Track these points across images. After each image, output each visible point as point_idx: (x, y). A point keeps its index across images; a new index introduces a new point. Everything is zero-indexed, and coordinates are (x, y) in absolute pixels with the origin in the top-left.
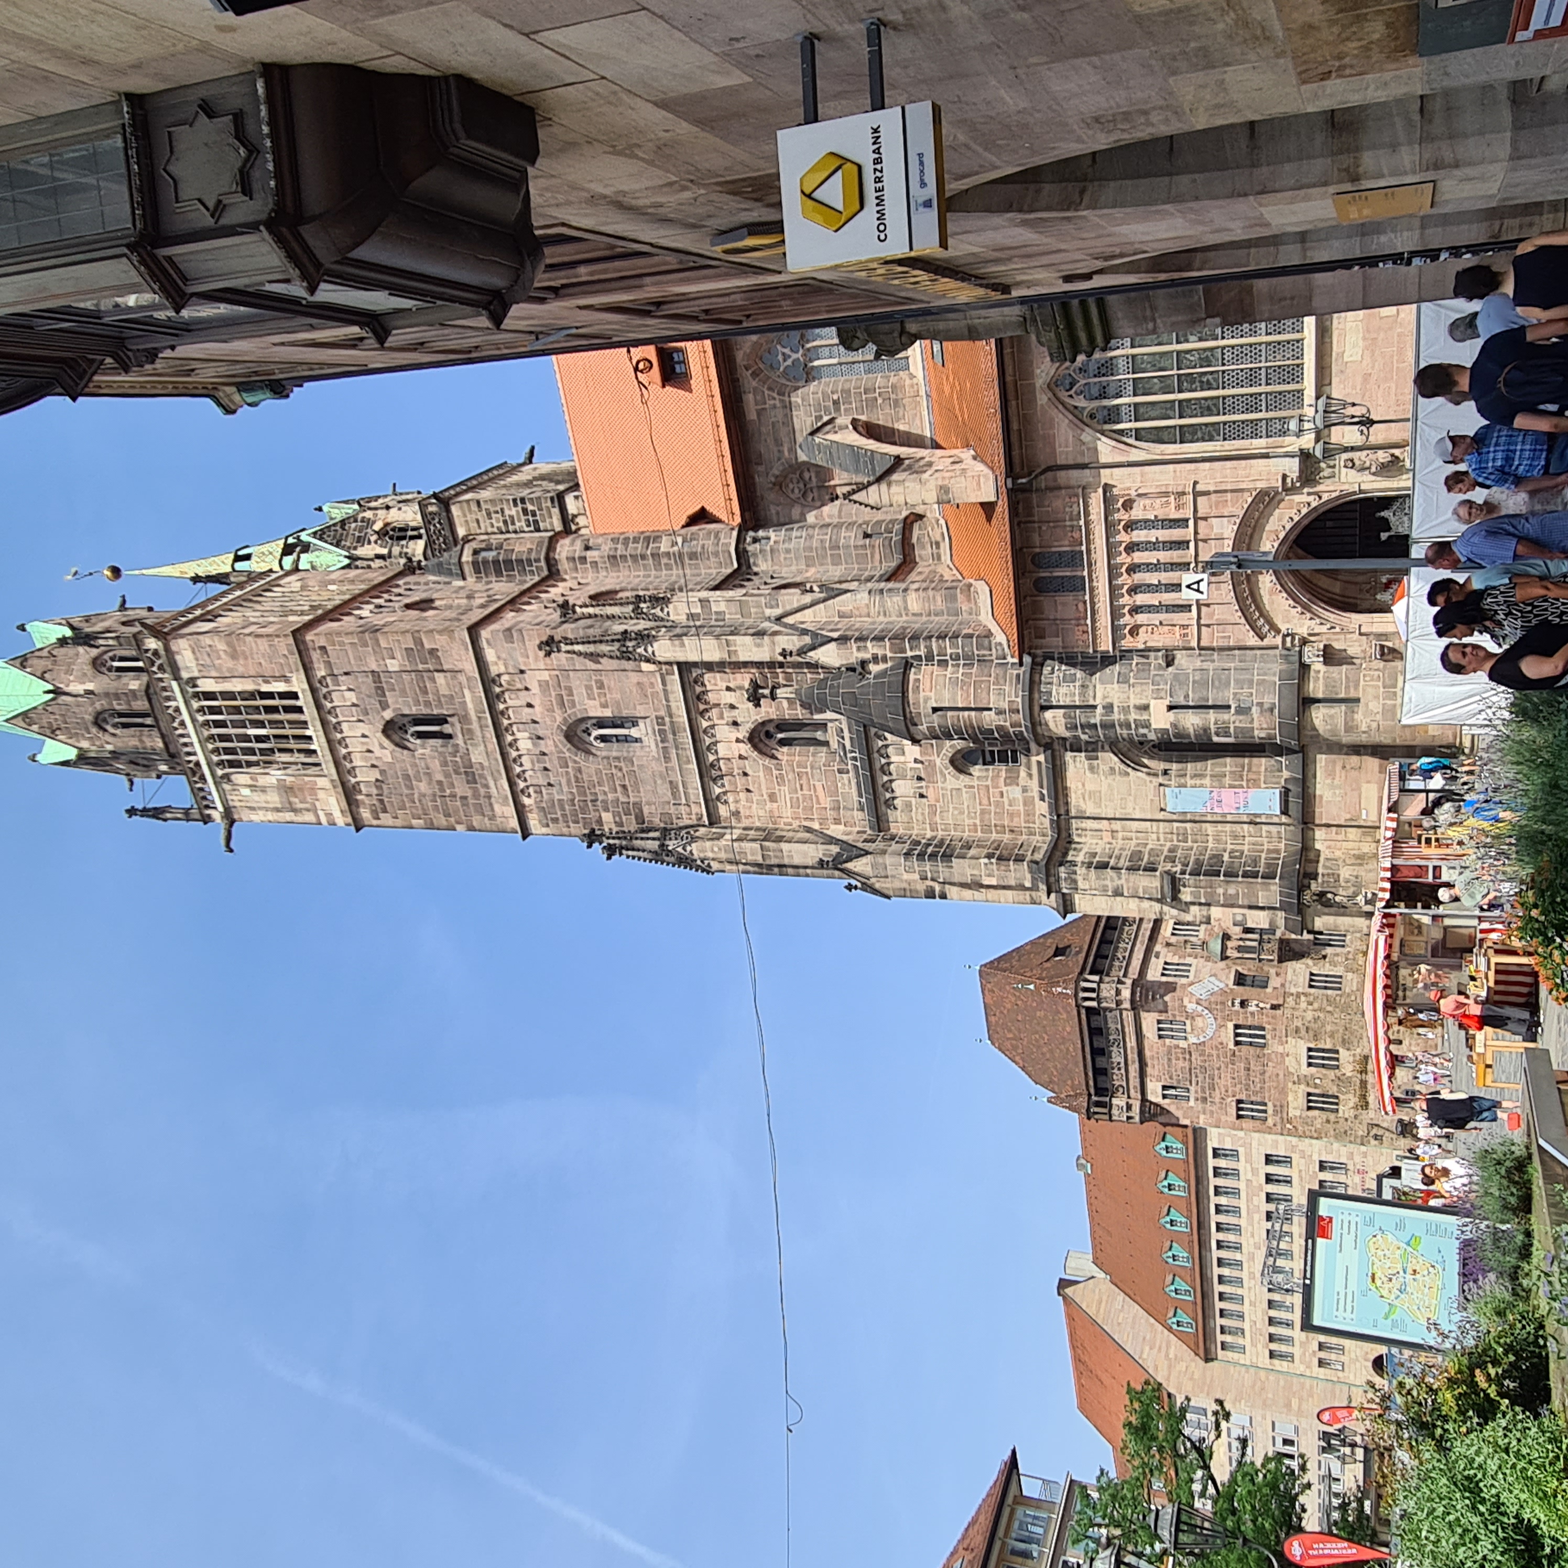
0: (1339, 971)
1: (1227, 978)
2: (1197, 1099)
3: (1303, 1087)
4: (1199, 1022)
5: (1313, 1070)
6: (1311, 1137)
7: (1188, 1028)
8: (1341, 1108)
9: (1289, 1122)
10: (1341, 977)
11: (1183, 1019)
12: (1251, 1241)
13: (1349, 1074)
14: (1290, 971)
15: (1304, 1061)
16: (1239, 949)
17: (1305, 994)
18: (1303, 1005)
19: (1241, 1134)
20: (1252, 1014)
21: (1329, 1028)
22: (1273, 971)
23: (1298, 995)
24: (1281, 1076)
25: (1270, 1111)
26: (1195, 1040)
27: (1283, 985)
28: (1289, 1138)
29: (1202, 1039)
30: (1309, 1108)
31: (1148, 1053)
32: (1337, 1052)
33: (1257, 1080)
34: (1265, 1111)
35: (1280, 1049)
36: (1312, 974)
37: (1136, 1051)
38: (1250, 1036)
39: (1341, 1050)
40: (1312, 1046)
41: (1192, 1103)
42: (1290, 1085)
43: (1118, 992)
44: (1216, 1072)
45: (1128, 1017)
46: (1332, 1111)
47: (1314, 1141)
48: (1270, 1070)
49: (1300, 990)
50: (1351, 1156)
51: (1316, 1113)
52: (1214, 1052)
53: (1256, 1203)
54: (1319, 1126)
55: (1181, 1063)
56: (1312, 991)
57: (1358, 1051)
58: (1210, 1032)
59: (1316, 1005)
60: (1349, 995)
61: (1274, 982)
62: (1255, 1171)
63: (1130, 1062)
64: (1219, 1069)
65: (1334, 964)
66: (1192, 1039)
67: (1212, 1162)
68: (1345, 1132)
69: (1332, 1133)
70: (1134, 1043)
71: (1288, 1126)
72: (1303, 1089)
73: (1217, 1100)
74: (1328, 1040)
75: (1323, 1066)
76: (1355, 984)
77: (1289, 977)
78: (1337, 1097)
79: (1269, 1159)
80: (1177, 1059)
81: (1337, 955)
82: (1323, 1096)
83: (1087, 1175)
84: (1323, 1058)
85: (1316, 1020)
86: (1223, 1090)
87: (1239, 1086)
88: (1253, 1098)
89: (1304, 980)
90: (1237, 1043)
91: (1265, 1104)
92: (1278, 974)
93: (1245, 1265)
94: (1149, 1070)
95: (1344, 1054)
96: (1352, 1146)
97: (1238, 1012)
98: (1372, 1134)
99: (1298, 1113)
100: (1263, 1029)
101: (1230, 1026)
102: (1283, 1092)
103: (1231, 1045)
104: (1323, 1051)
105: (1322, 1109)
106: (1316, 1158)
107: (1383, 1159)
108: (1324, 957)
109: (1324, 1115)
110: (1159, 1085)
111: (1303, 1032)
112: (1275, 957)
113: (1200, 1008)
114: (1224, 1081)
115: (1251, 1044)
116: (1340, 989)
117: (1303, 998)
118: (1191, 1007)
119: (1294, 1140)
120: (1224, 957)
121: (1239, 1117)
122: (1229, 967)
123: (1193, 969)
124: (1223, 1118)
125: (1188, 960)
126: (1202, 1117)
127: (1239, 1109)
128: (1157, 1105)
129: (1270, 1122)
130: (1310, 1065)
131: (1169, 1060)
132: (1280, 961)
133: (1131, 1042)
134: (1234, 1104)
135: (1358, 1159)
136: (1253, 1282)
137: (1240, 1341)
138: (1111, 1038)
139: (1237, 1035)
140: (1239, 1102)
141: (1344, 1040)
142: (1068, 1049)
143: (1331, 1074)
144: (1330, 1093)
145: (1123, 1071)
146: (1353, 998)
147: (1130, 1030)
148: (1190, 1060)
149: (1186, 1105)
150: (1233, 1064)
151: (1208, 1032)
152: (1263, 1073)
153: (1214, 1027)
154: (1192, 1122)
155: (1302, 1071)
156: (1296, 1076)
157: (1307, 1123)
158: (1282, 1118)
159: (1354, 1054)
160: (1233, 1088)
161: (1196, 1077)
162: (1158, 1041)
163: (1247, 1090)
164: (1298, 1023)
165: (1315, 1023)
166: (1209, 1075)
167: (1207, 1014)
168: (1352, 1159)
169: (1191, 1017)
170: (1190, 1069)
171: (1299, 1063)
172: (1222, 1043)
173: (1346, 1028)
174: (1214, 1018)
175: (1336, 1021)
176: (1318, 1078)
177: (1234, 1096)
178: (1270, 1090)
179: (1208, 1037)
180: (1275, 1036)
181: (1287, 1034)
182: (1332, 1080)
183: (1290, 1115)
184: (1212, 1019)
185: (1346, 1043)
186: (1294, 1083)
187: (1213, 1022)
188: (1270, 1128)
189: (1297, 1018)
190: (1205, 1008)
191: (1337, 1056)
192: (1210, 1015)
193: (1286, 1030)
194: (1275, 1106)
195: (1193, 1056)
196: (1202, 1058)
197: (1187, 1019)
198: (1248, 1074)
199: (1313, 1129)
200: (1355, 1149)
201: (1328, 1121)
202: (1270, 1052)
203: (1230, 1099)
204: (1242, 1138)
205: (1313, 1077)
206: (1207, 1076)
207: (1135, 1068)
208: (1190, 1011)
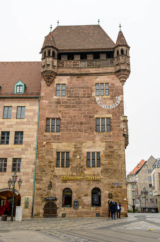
2: (58, 99)
3: (73, 150)
5: (85, 155)
9: (47, 143)
11: (111, 94)
21: (115, 162)
25: (54, 134)
28: (35, 143)
33: (75, 128)
34: (53, 131)
37: (88, 72)
38: (103, 125)
39: (101, 168)
41: (55, 97)
42: (74, 144)
44: (78, 109)
46: (58, 164)
47: (35, 155)
48: (83, 133)
52: (91, 108)
54: (46, 157)
55: (81, 93)
63: (79, 70)
64: (80, 110)
66: (97, 99)
68: (44, 171)
70: (91, 72)
71: (45, 143)
72: (72, 149)
73: (59, 109)
78: (68, 167)
84: (93, 159)
87: (70, 119)
88: (62, 126)
90: (98, 119)
91: (58, 131)
94: (75, 78)
96: (34, 175)
101: (110, 116)
109: (54, 160)
110: (66, 82)
111: (110, 150)
114: (72, 112)
115: (98, 125)
119: (35, 145)
121: (48, 119)
124: (47, 111)
127: (53, 119)
134: (57, 117)
138: (94, 62)
139: (103, 119)
141: (108, 169)
144: (70, 163)
145: (73, 66)
147: (101, 70)
149: (54, 94)
150: (84, 117)
151: (104, 105)
152: (80, 130)
153: (108, 108)
154: (43, 97)
155: (84, 149)
156: (80, 146)
157: (47, 152)
158: (50, 139)
159: (99, 175)
160: (68, 116)
161: (73, 100)
162: (95, 83)
163: (68, 123)
164: (116, 147)
165: (117, 155)
166: (75, 106)
167: (115, 105)
168: (23, 175)
169: (113, 98)
170: (78, 97)
171: (90, 147)
172: (97, 111)
173: (115, 170)
174: (113, 109)
175: (120, 165)
176: (80, 158)
177: (62, 117)
178: (69, 134)
179: (101, 106)
180: (105, 136)
181: (108, 142)
182: (80, 164)
183: (52, 143)
184: (112, 108)
185: (106, 171)
186: (75, 145)
187: (110, 108)
188: (43, 134)
189: (119, 147)
190: (119, 104)
191: (96, 166)
192: (115, 107)
193: (110, 142)
194: (58, 136)
195: (87, 99)
196: (86, 102)
197: (111, 96)
198: (78, 124)
199: (44, 155)
200: (31, 176)
201: (50, 162)
202: (95, 134)
203: (60, 115)
204: (33, 120)
205: (81, 154)
206: (75, 104)
207: (76, 72)
208: (116, 98)
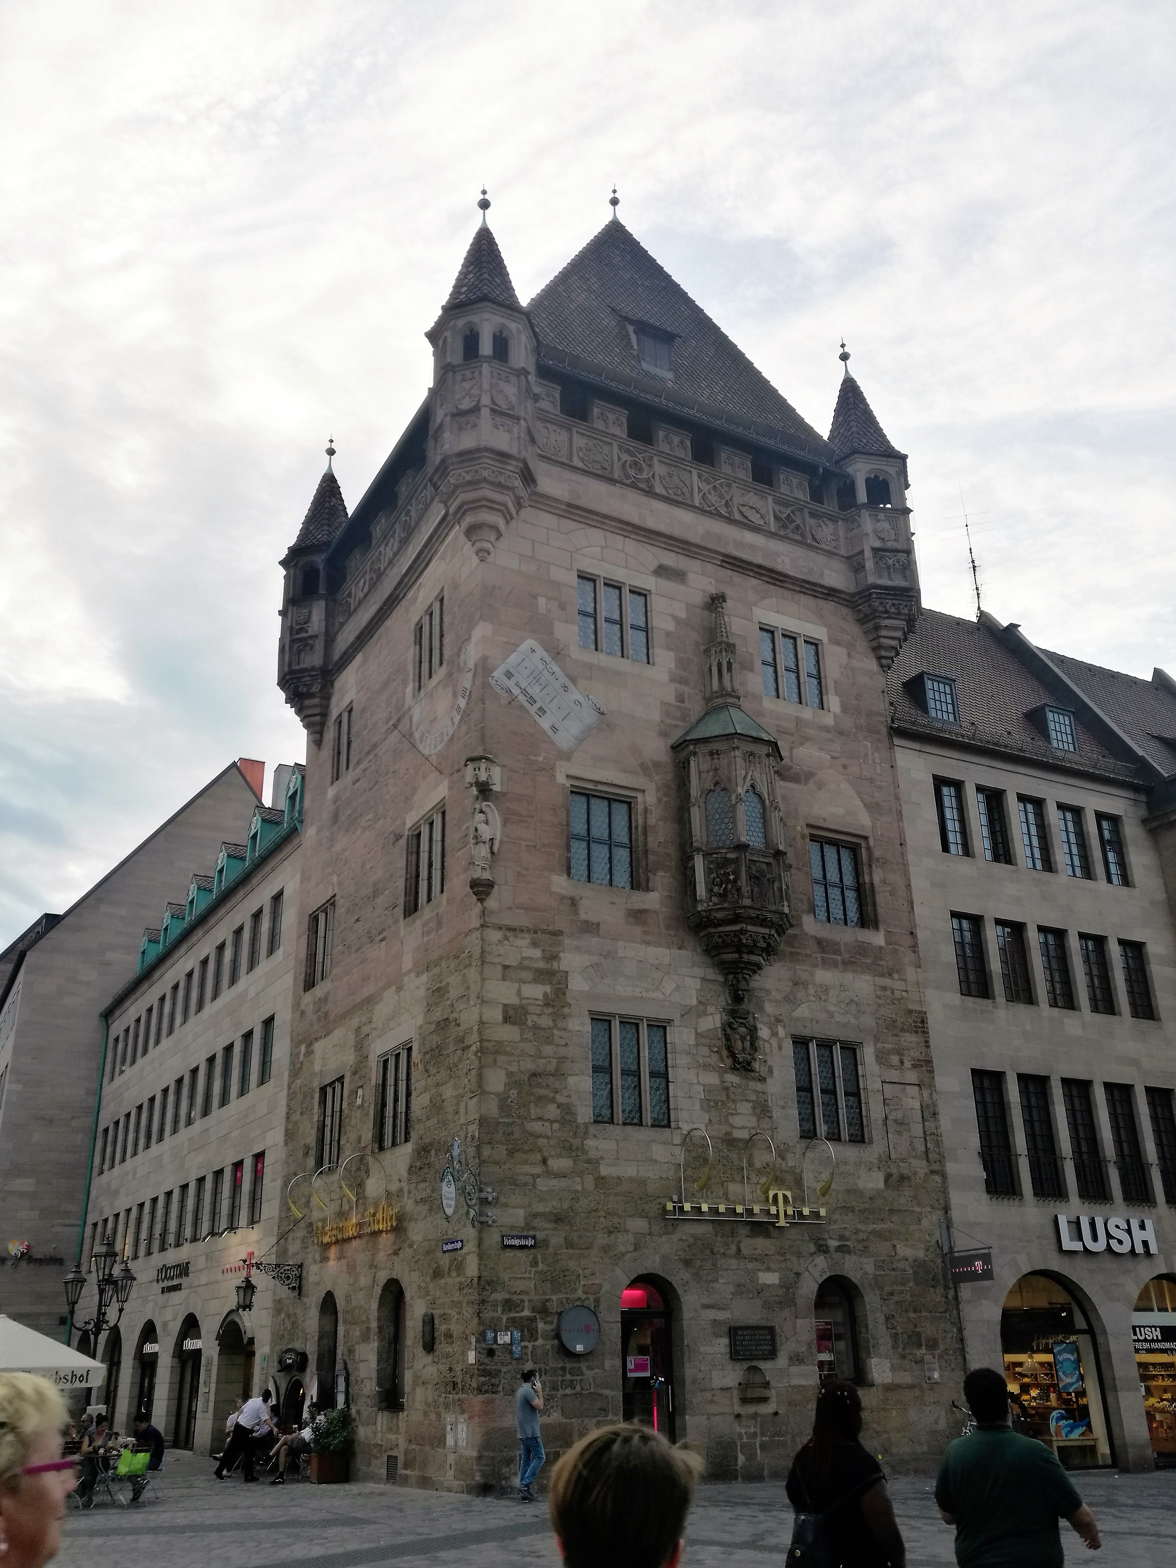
0: (689, 1115)
1: (599, 761)
2: (335, 800)
3: (352, 1058)
4: (444, 701)
5: (375, 1078)
6: (289, 1116)
7: (432, 682)
8: (324, 1181)
9: (308, 1049)
10: (664, 1122)
12: (191, 1039)
14: (660, 954)
17: (557, 1000)
18: (504, 992)
19: (294, 941)
24: (366, 991)
26: (416, 719)
27: (590, 928)
30: (325, 1092)
32: (406, 1135)
35: (408, 961)
36: (660, 1027)
39: (408, 1147)
40: (415, 1055)
42: (355, 1022)
44: (372, 814)
46: (320, 1156)
48: (375, 951)
49: (577, 984)
51: (318, 1115)
52: (399, 783)
53: (224, 1024)
54: (301, 1128)
56: (581, 1025)
58: (430, 744)
59: (509, 1034)
60: (569, 1149)
62: (256, 1001)
64: (376, 816)
65: (718, 1101)
69: (294, 1168)
71: (302, 1050)
72: (349, 1060)
74: (426, 1098)
76: (631, 1171)
77: (628, 950)
78: (338, 1163)
79: (268, 1025)
80: (389, 701)
81: (762, 1109)
82: (340, 1122)
85: (463, 1042)
86: (347, 851)
87: (353, 885)
88: (336, 937)
89: (630, 997)
92: (638, 916)
95: (402, 1159)
99: (317, 1066)
100: (442, 885)
101: (443, 789)
102: (345, 1011)
103: (411, 819)
104: (409, 1093)
106: (267, 1141)
108: (749, 1069)
109: (315, 1137)
110: (353, 695)
111: (438, 1014)
112: (705, 901)
113: (469, 680)
114: (359, 844)
116: (603, 1120)
117: (536, 992)
118: (470, 653)
120: (684, 751)
122: (645, 767)
124: (313, 883)
125: (663, 657)
126: (314, 831)
128: (327, 713)
129: (306, 1002)
130: (385, 1061)
131: (387, 683)
140: (334, 902)
141: (426, 1150)
143: (370, 1131)
144: (344, 1141)
146: (559, 1164)
148: (387, 734)
150: (382, 849)
152: (371, 937)
153: (438, 749)
155: (374, 1046)
156: (367, 1030)
157: (305, 1096)
160: (350, 876)
162: (413, 629)
163: (348, 911)
164: (454, 986)
165: (456, 1042)
167: (458, 709)
169: (452, 672)
171: (385, 1028)
172: (413, 792)
174: (453, 737)
177: (339, 883)
180: (428, 933)
181: (434, 964)
183: (315, 1046)
185: (421, 1159)
186: (357, 1032)
187: (446, 741)
188: (298, 1006)
189: (464, 979)
190: (470, 695)
191: (399, 1139)
192: (457, 719)
193: (441, 958)
195: (393, 737)
196: (390, 761)
197: (448, 662)
199: (298, 1115)
202: (402, 933)
203: (336, 877)
205: (365, 1080)
208: (462, 658)
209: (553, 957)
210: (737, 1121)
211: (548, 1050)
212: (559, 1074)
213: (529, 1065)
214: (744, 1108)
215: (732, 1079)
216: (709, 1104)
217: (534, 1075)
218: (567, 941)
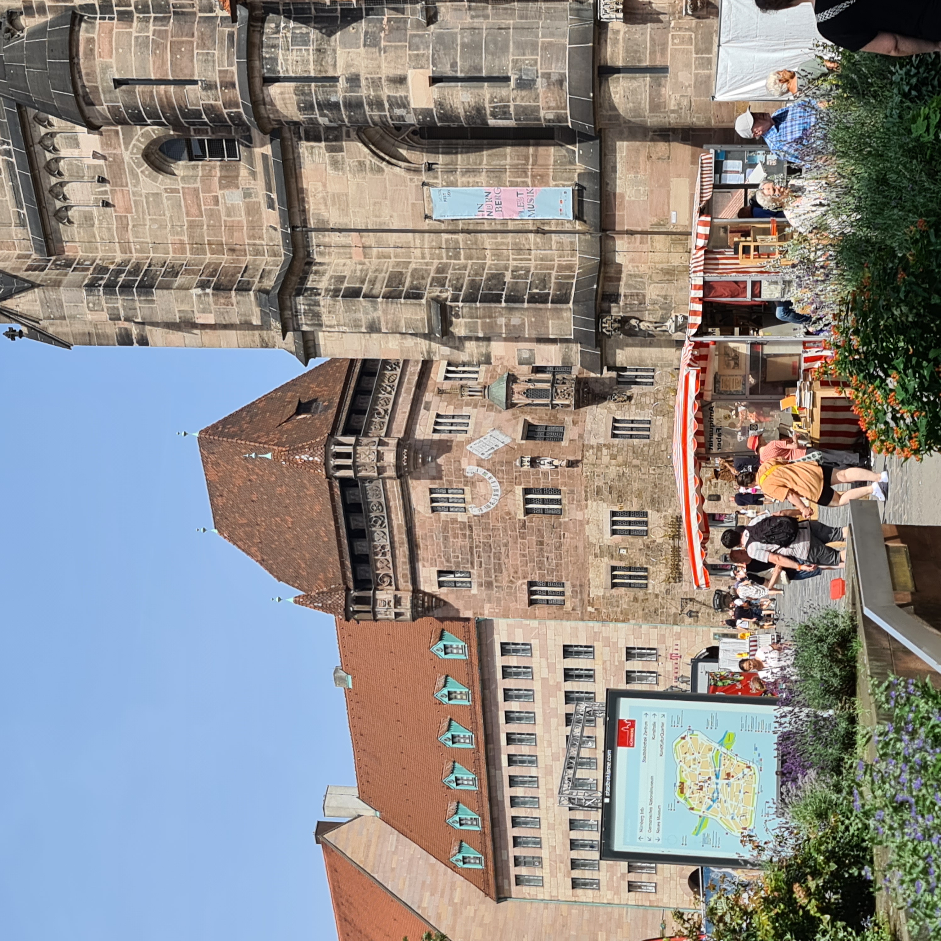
0: (646, 415)
1: (514, 431)
2: (480, 585)
3: (606, 559)
4: (481, 488)
5: (618, 538)
6: (617, 620)
7: (468, 497)
8: (651, 582)
9: (591, 604)
10: (649, 422)
11: (461, 486)
12: (549, 752)
13: (659, 541)
14: (589, 418)
15: (607, 528)
16: (528, 393)
17: (608, 446)
18: (606, 459)
19: (534, 623)
20: (545, 474)
21: (636, 486)
22: (568, 419)
23: (599, 448)
24: (581, 550)
25: (568, 593)
26: (477, 512)
27: (581, 436)
28: (591, 624)
29: (485, 511)
30: (614, 585)
31: (419, 532)
32: (645, 514)
33: (552, 555)
34: (562, 594)
35: (579, 516)
36: (615, 421)
37: (404, 529)
38: (544, 502)
39: (650, 512)
40: (616, 509)
41: (474, 590)
42: (591, 558)
43: (380, 457)
44: (503, 549)
45: (394, 487)
46: (640, 586)
47: (620, 625)
48: (567, 541)
49: (602, 441)
50: (662, 639)
51: (622, 590)
52: (500, 525)
53: (553, 706)
54: (625, 606)
55: (460, 542)
56: (616, 441)
57: (670, 511)
58: (494, 500)
59: (620, 459)
60: (659, 444)
61: (571, 433)
62: (551, 667)
63: (397, 545)
64: (506, 545)
65: (641, 406)
66: (474, 511)
67: (500, 661)
68: (656, 611)
69: (641, 613)
70: (402, 521)
71: (590, 609)
72: (606, 563)
73: (505, 584)
74: (635, 500)
75: (630, 532)
76: (663, 430)
77: (588, 426)
78: (646, 570)
79: (568, 651)
80: (455, 536)
81: (644, 395)
82: (630, 569)
83: (348, 691)
84: (630, 523)
85: (621, 476)
86: (512, 571)
87: (530, 565)
88: (548, 579)
89: (605, 428)
90: (528, 512)
91: (563, 585)
92: (575, 423)
93: (542, 782)
94: (421, 553)
95: (653, 517)
96: (664, 626)
97: (527, 472)
98: (686, 611)
99: (601, 593)
100: (558, 492)
101: (519, 490)
102: (583, 568)
103: (521, 515)
104: (629, 514)
105: (630, 585)
106: (622, 645)
107: (699, 639)
108: (630, 398)
109: (631, 593)
110: (435, 570)
111: (606, 493)
112: (571, 401)
113: (481, 471)
114: (512, 560)
115: (544, 511)
116: (648, 437)
117: (605, 451)
118: (470, 469)
119: (596, 625)
120: (510, 405)
121: (532, 603)
122: (516, 418)
123: (471, 422)
124: (512, 605)
125: (466, 411)
126: (487, 606)
127: (531, 593)
128: (431, 596)
129: (568, 605)
130: (614, 532)
131: (446, 538)
132: (578, 406)
133: (398, 518)
134: (525, 587)
135: (670, 642)
136: (551, 800)
137: (538, 872)
138: (372, 515)
139: (527, 501)
140: (531, 584)
141: (653, 500)
142: (317, 533)
143: (639, 542)
144: (638, 565)
145: (389, 556)
146: (663, 448)
147: (396, 503)
148: (471, 537)
149: (467, 593)
150: (523, 538)
151: (492, 501)
152: (559, 547)
153: (499, 493)
154: (474, 614)
155: (605, 541)
156: (597, 547)
157: (611, 604)
158: (582, 600)
159: (665, 516)
160: (523, 568)
161: (479, 557)
162: (432, 515)
163: (540, 568)
164: (599, 482)
165: (619, 480)
166: (495, 553)
167: (490, 478)
168: (664, 643)
169: (471, 482)
170: (471, 548)
171: (601, 531)
172: (509, 513)
173: (655, 485)
174: (500, 482)
175: (643, 477)
176: (624, 548)
177: (524, 578)
178: (568, 567)
179: (492, 506)
180: (573, 500)
181: (586, 496)
182: (640, 550)
183: (591, 596)
184: (497, 484)
185: (655, 503)
186: (596, 556)
187: (499, 487)
188: (568, 613)
189: (598, 476)
190: (488, 470)
191: (645, 519)
192: (494, 479)
193: (586, 492)
194: (573, 586)
195: (475, 532)
196: (485, 534)
197: (466, 485)
198: (542, 549)
199: (619, 610)
200: (668, 630)
201: (636, 599)
202: (567, 519)
203: (520, 582)
204: (536, 628)
205: (618, 547)
206: (492, 555)
207: (404, 552)
208: (469, 475)
209: (592, 447)
210: (648, 402)
211: (625, 449)
212: (633, 446)
213: (631, 454)
214: (643, 399)
215: (633, 401)
216: (642, 408)
217: (634, 452)
218: (586, 443)
